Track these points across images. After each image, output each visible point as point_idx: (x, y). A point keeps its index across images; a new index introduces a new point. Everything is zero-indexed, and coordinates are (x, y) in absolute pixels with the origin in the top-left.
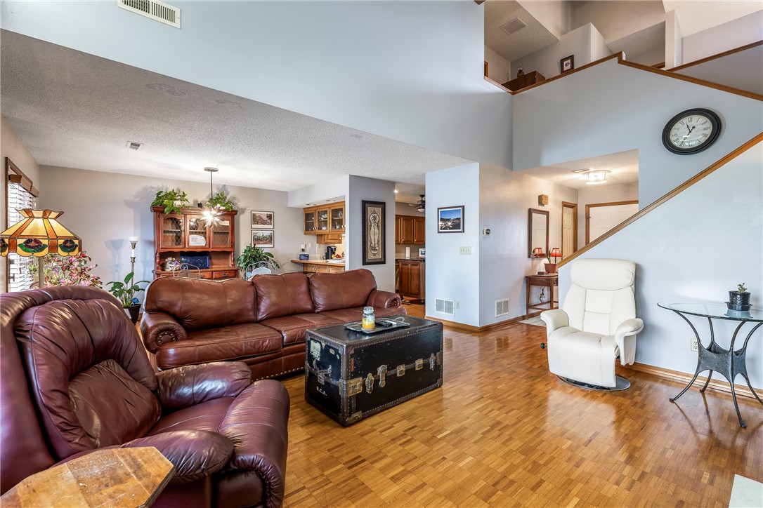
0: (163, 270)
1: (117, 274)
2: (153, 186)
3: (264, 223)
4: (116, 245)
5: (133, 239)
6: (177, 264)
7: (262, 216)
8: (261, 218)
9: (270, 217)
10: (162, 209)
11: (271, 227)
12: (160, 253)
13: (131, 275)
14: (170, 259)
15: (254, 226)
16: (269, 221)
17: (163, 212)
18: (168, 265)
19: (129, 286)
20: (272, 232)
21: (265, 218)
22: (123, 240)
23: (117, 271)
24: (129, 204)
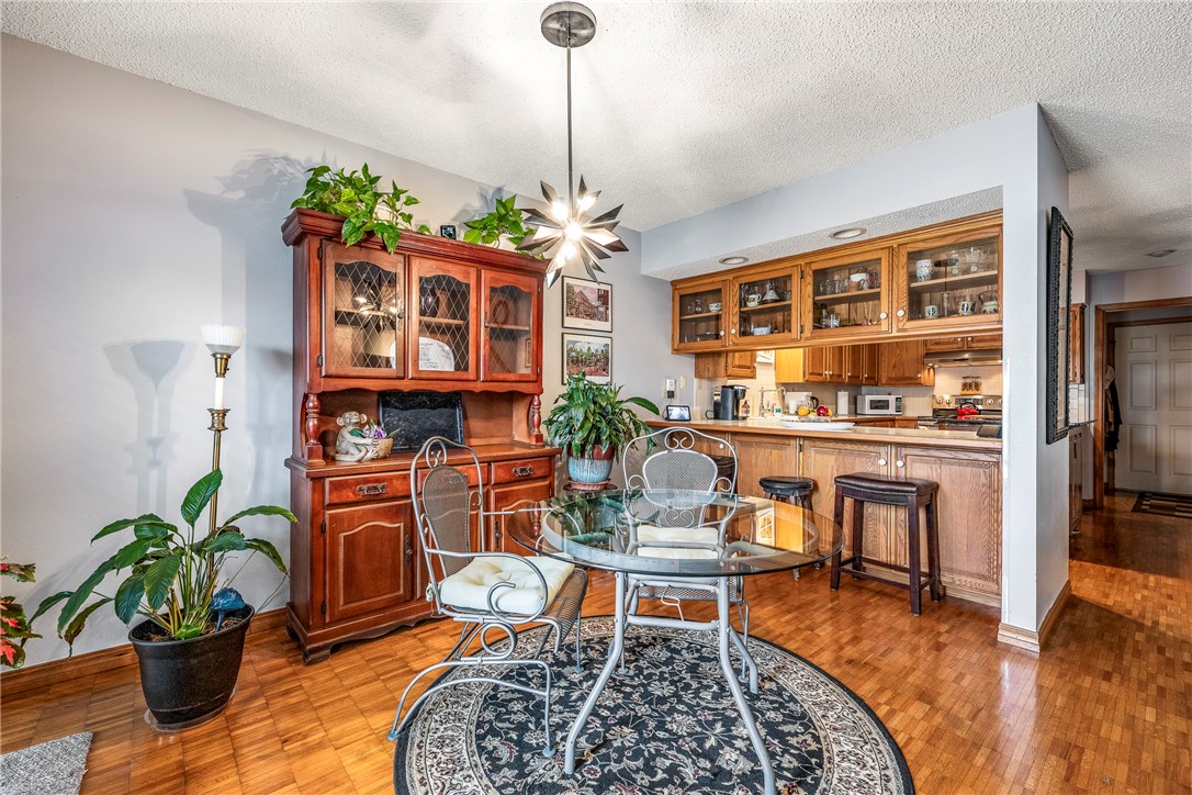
0: (330, 459)
1: (154, 474)
2: (294, 155)
3: (591, 315)
4: (153, 361)
5: (223, 334)
6: (379, 435)
7: (586, 293)
8: (585, 300)
9: (604, 298)
10: (330, 226)
11: (605, 326)
12: (320, 396)
13: (212, 481)
14: (352, 417)
15: (570, 321)
16: (602, 309)
17: (335, 237)
18: (347, 439)
19: (202, 529)
20: (608, 341)
21: (593, 299)
22: (179, 345)
23: (155, 463)
24: (202, 207)
